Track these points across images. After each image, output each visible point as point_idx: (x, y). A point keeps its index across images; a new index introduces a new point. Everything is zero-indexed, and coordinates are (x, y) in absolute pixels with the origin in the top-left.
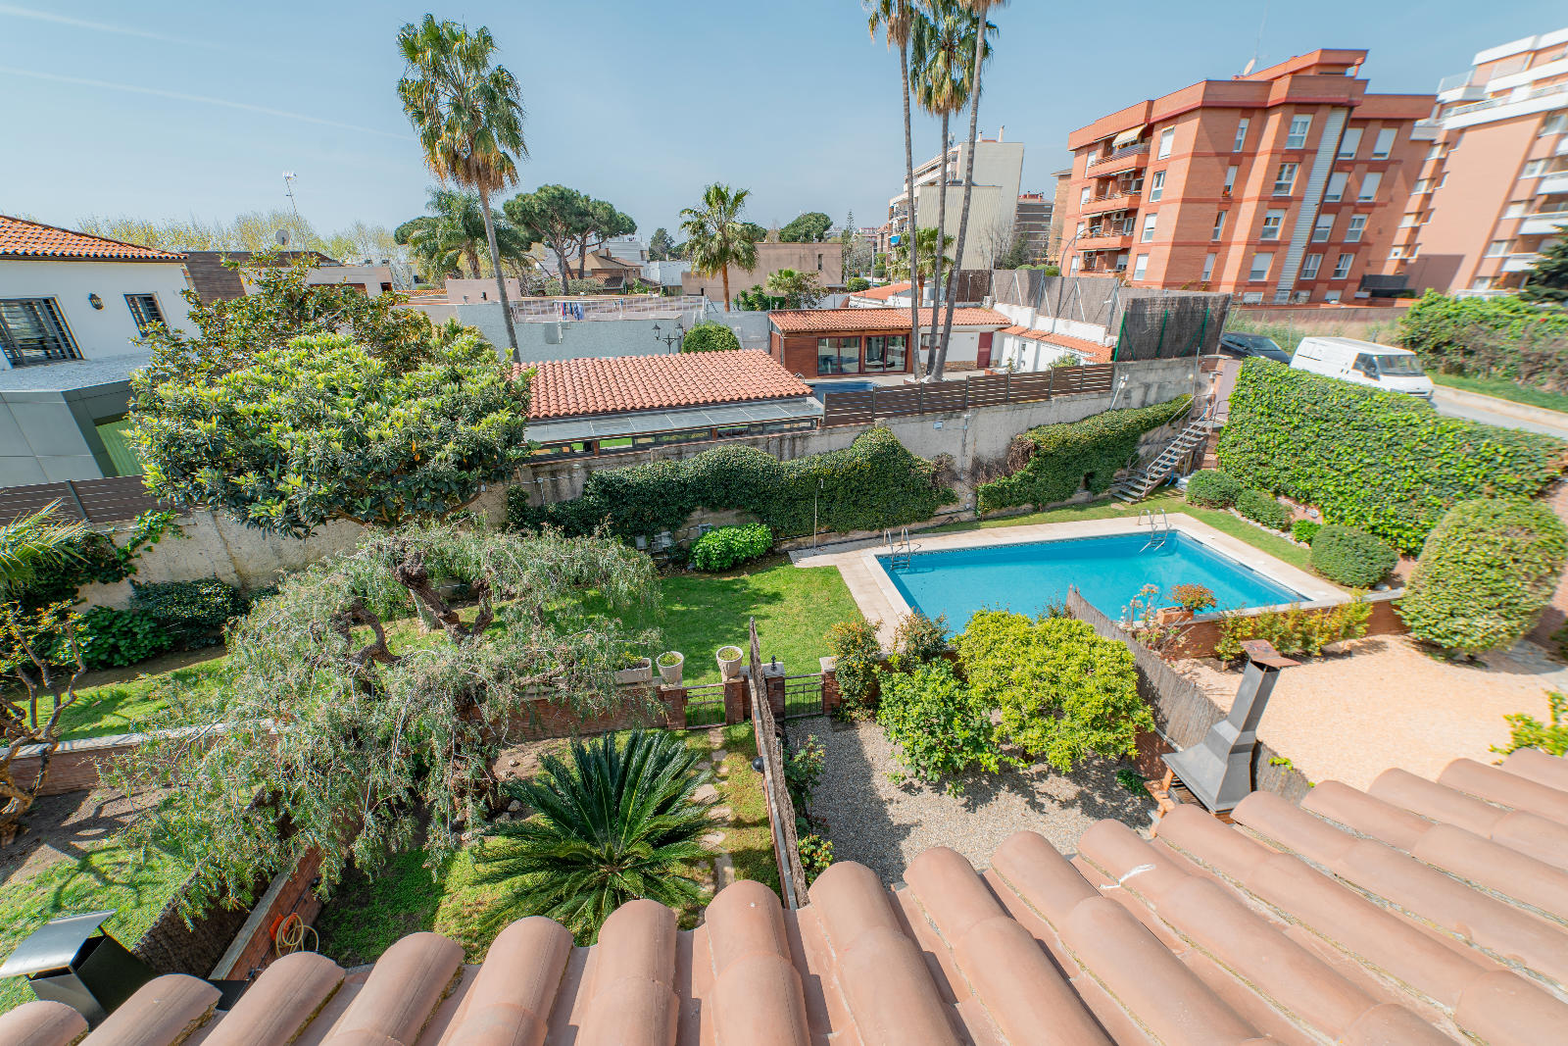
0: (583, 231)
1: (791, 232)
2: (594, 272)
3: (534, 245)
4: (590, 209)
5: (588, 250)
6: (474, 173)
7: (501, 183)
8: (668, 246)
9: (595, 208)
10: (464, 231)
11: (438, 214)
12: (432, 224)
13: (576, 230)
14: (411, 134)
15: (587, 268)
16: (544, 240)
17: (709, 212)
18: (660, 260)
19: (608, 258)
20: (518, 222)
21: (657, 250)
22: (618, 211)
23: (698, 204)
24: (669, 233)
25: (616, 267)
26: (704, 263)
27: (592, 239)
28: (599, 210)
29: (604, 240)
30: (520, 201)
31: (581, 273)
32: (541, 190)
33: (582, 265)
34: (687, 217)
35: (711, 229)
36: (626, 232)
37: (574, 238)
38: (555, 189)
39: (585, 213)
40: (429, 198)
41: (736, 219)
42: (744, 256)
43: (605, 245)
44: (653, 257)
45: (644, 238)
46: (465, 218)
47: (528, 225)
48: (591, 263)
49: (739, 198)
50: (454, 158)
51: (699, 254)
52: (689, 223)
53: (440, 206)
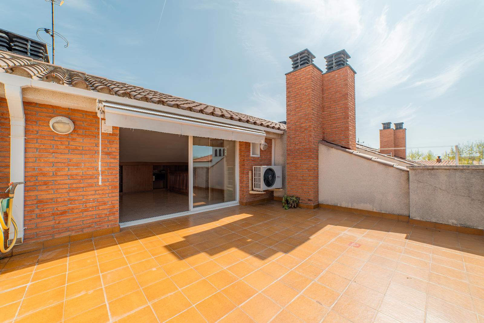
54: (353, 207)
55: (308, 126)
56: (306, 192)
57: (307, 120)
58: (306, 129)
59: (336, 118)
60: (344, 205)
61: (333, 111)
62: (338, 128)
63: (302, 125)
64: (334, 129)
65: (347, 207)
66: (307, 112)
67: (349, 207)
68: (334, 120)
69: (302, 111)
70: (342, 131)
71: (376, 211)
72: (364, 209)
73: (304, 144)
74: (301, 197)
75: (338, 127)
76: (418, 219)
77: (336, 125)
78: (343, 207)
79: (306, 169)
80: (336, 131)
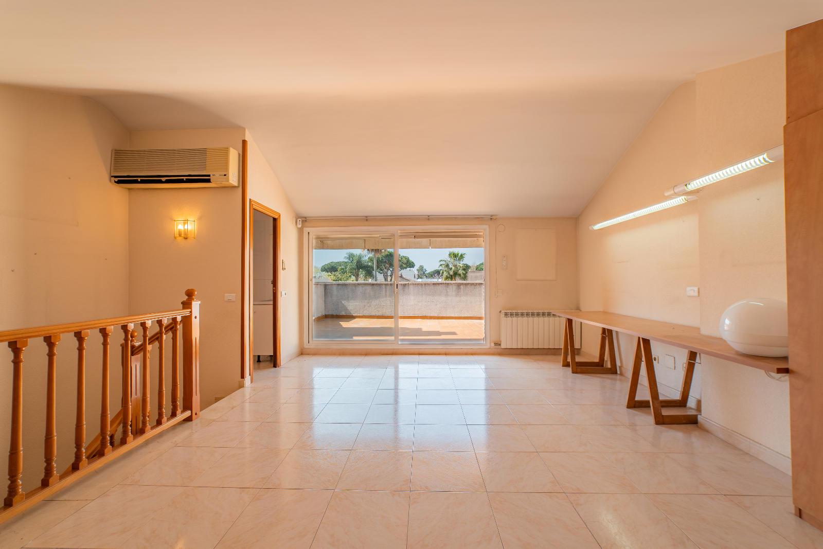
10: (356, 267)
17: (451, 261)
28: (404, 259)
35: (451, 266)
41: (461, 263)
42: (462, 275)
46: (357, 262)
49: (462, 256)
51: (445, 275)
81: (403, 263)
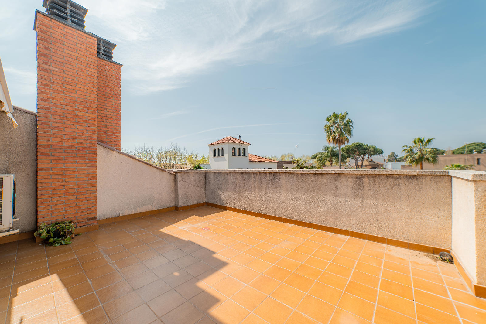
0: (364, 154)
1: (461, 151)
2: (366, 166)
3: (348, 158)
4: (368, 148)
5: (365, 159)
6: (338, 142)
7: (345, 143)
8: (395, 158)
9: (369, 147)
10: (330, 155)
11: (324, 151)
12: (323, 154)
13: (362, 154)
14: (325, 135)
15: (364, 164)
16: (351, 157)
17: (415, 146)
18: (392, 162)
19: (372, 161)
20: (345, 153)
21: (390, 159)
22: (377, 148)
23: (412, 144)
24: (396, 154)
25: (374, 164)
26: (412, 162)
27: (367, 156)
28: (371, 148)
29: (371, 156)
30: (346, 147)
31: (362, 166)
32: (353, 144)
33: (362, 163)
34: (406, 148)
35: (415, 151)
36: (379, 154)
37: (361, 156)
38: (357, 143)
39: (366, 149)
40: (324, 148)
41: (428, 147)
42: (431, 159)
43: (371, 157)
44: (389, 161)
45: (386, 155)
46: (331, 152)
47: (347, 153)
48: (365, 163)
49: (429, 141)
50: (334, 139)
51: (409, 159)
52: (406, 150)
53: (325, 150)
54: (136, 212)
55: (89, 118)
56: (85, 209)
57: (88, 108)
58: (85, 121)
59: (105, 115)
60: (127, 212)
61: (102, 107)
62: (108, 128)
63: (78, 113)
64: (103, 128)
65: (130, 214)
66: (89, 98)
67: (132, 213)
68: (103, 117)
69: (78, 92)
70: (113, 132)
71: (155, 209)
72: (146, 211)
73: (82, 141)
74: (74, 219)
75: (108, 126)
76: (183, 206)
77: (105, 124)
78: (126, 216)
79: (86, 176)
80: (105, 131)
81: (370, 151)
